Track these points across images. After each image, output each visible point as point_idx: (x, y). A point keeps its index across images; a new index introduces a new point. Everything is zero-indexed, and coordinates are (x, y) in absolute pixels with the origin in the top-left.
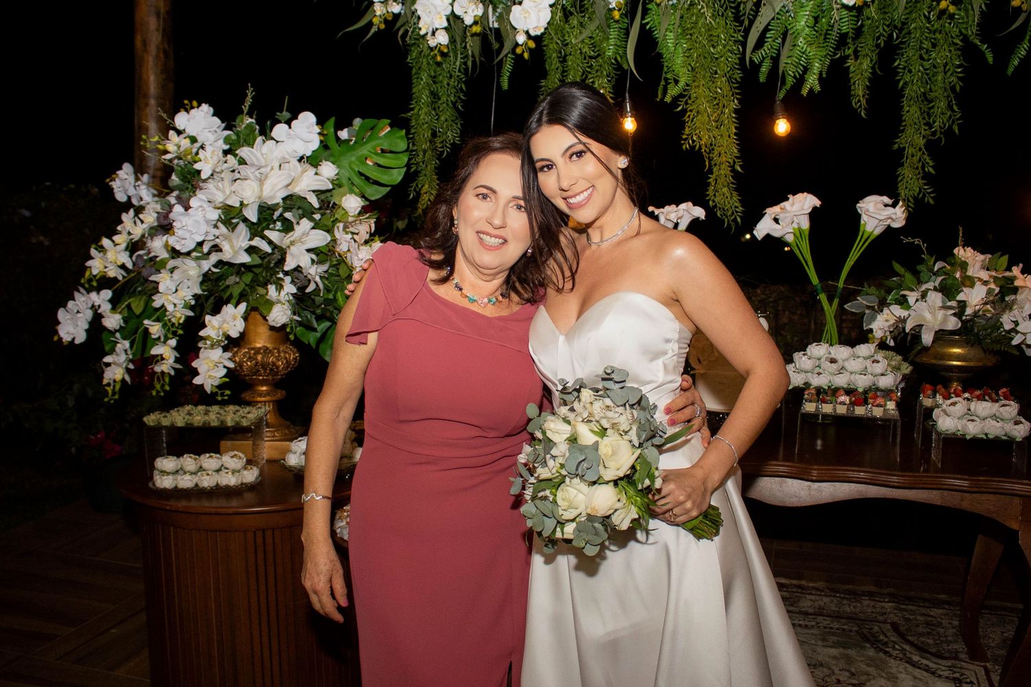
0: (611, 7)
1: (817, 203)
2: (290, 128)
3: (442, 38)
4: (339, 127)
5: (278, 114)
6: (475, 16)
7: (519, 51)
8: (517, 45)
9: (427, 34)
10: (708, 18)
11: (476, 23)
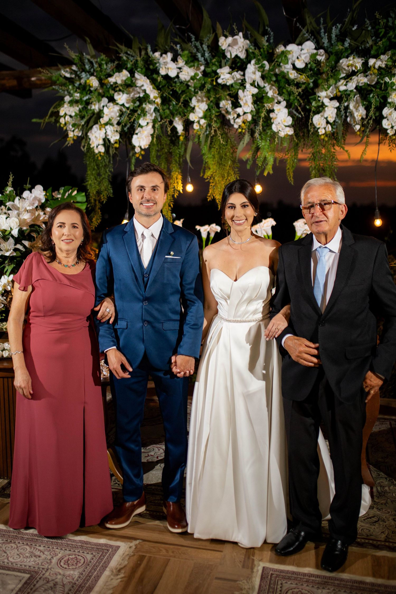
0: (179, 135)
1: (274, 223)
2: (31, 192)
3: (102, 149)
4: (53, 191)
5: (25, 186)
6: (116, 140)
7: (137, 155)
8: (136, 153)
9: (93, 147)
10: (222, 142)
11: (116, 143)
